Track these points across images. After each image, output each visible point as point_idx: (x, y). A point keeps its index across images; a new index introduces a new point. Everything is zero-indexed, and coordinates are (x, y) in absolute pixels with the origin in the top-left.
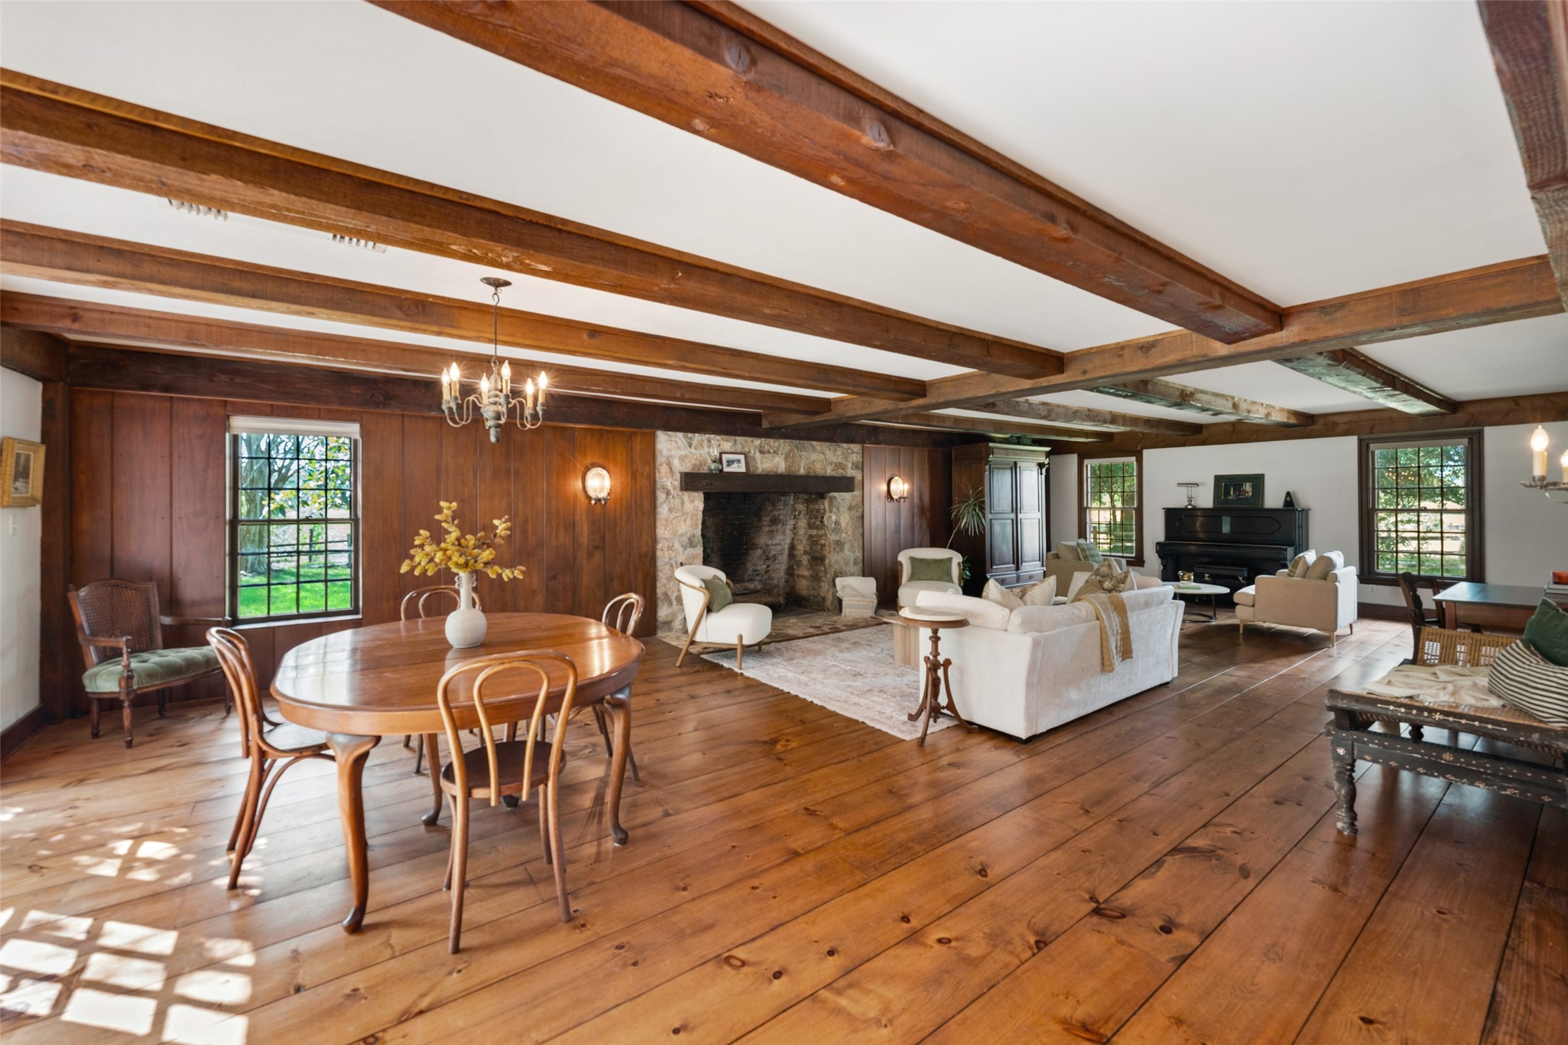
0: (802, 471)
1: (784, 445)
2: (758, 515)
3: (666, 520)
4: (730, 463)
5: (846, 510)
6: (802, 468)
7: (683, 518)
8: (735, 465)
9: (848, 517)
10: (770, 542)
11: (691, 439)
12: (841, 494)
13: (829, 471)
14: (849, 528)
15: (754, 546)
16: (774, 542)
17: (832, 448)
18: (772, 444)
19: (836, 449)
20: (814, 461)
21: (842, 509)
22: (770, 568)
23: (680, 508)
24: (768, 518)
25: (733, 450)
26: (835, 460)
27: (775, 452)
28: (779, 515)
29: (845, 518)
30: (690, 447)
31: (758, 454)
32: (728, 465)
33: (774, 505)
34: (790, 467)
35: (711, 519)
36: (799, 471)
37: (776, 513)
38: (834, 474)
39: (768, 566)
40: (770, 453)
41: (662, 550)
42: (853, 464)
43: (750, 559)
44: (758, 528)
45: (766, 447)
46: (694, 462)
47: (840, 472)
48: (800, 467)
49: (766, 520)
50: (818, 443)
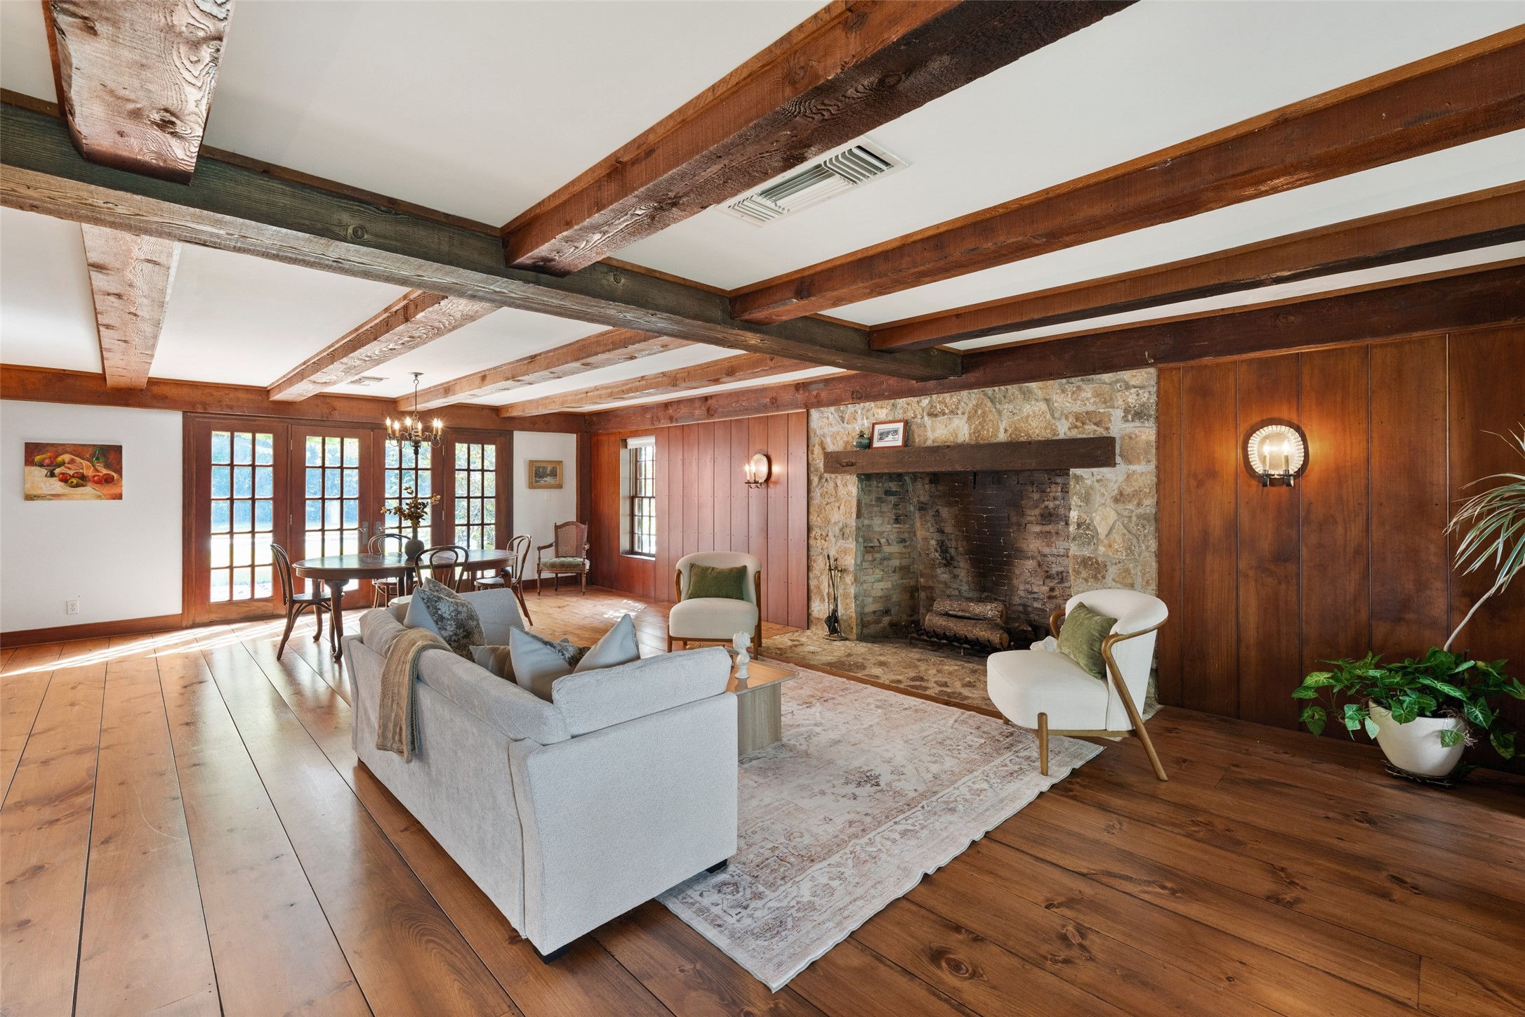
0: (1002, 437)
1: (968, 399)
2: (1017, 505)
3: (820, 506)
4: (882, 436)
5: (1109, 502)
6: (1002, 430)
7: (837, 504)
8: (890, 437)
9: (1113, 516)
10: (1046, 550)
11: (843, 412)
12: (1095, 470)
13: (1064, 430)
14: (1116, 537)
15: (1020, 554)
16: (1055, 551)
17: (1070, 388)
18: (948, 400)
19: (1079, 388)
20: (1028, 416)
21: (1097, 499)
22: (1056, 593)
23: (834, 493)
24: (1037, 512)
25: (891, 418)
26: (1077, 408)
27: (952, 412)
28: (1057, 507)
29: (1104, 518)
30: (843, 422)
31: (926, 418)
32: (881, 439)
33: (1044, 491)
34: (976, 431)
35: (946, 509)
36: (996, 436)
37: (1051, 505)
38: (1075, 434)
39: (1052, 589)
40: (944, 414)
41: (816, 539)
42: (1127, 411)
43: (1017, 572)
44: (1022, 527)
45: (938, 406)
46: (845, 439)
47: (1090, 431)
48: (998, 430)
49: (1033, 514)
50: (1040, 384)
